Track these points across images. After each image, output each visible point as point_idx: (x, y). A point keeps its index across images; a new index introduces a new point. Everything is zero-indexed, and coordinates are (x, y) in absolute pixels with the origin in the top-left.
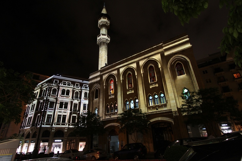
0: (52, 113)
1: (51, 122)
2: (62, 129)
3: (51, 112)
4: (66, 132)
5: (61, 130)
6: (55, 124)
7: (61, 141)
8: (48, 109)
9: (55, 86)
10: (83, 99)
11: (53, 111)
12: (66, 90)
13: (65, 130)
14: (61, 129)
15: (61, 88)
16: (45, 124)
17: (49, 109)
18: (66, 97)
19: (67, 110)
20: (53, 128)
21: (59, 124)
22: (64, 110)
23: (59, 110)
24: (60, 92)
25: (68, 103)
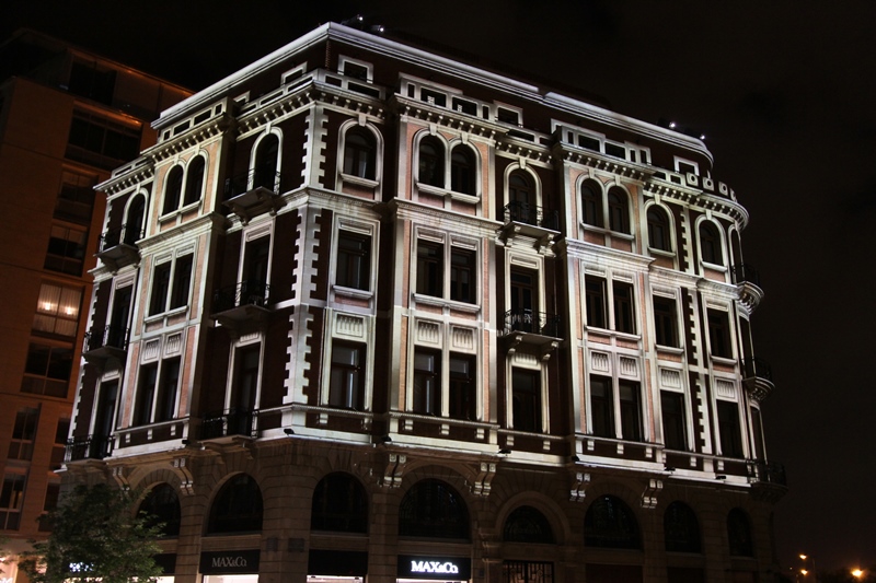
0: (362, 334)
1: (368, 404)
2: (451, 472)
3: (358, 320)
4: (481, 499)
5: (445, 477)
6: (401, 422)
7: (454, 569)
8: (331, 297)
9: (364, 110)
10: (581, 234)
11: (369, 313)
12: (449, 146)
13: (478, 485)
14: (443, 469)
15: (413, 128)
16: (324, 419)
17: (340, 297)
18: (456, 203)
19: (474, 315)
20: (392, 459)
21: (432, 430)
22: (454, 311)
23: (421, 305)
24: (408, 163)
25: (473, 253)
